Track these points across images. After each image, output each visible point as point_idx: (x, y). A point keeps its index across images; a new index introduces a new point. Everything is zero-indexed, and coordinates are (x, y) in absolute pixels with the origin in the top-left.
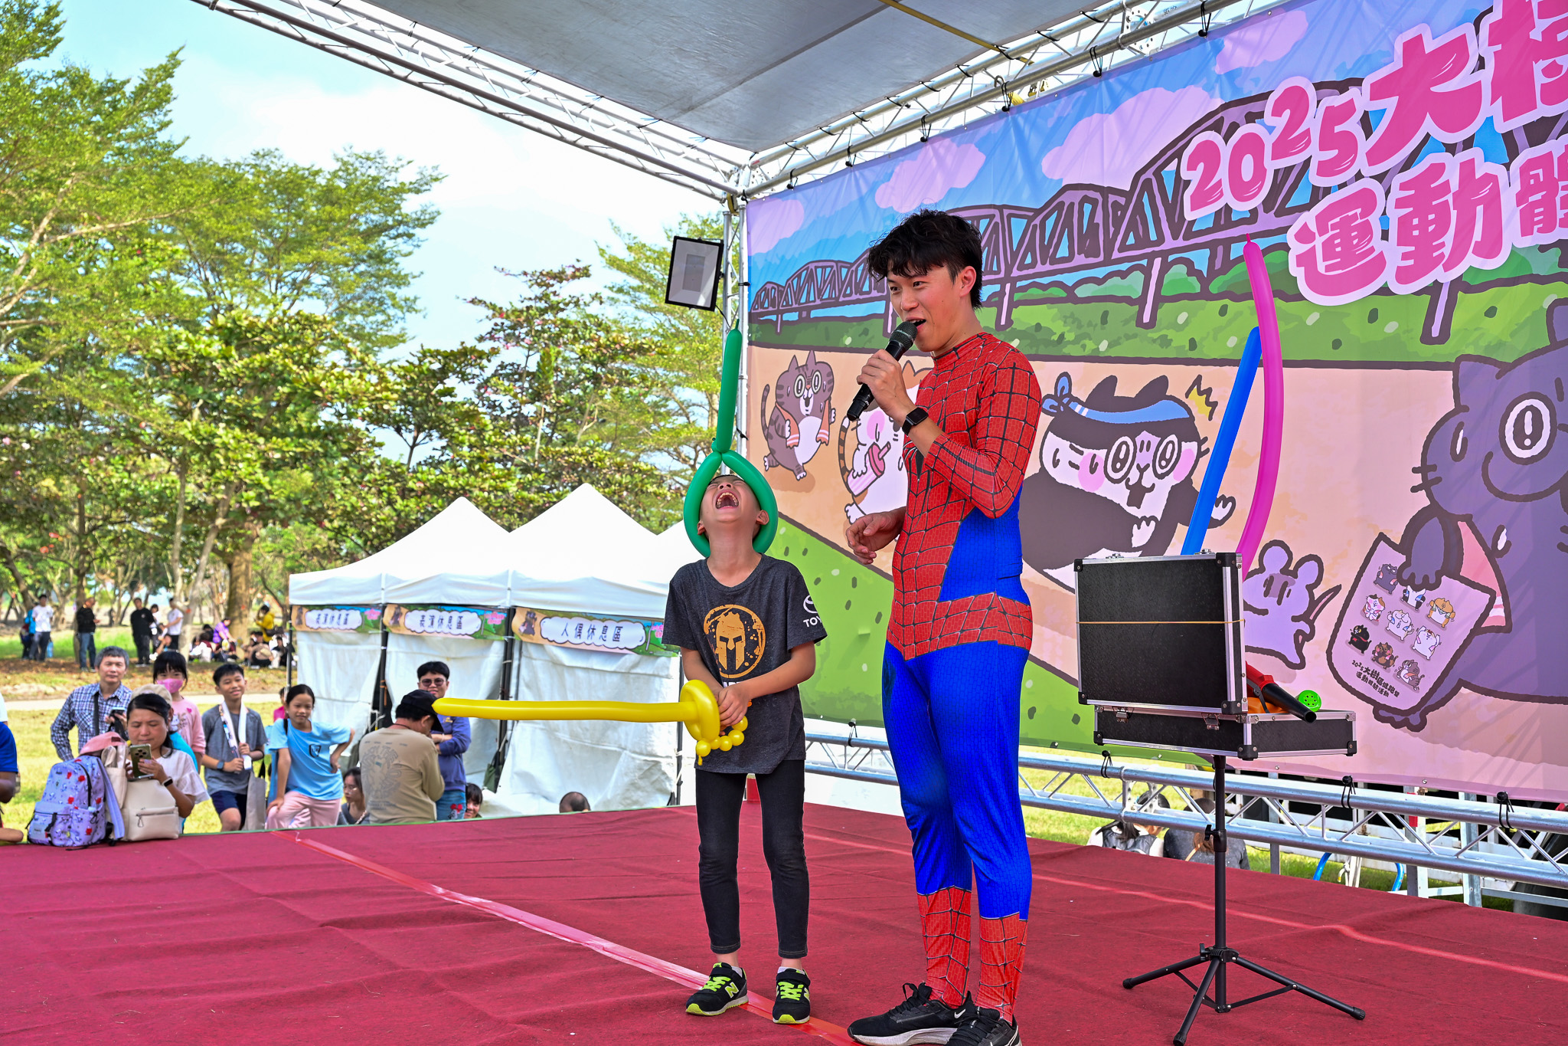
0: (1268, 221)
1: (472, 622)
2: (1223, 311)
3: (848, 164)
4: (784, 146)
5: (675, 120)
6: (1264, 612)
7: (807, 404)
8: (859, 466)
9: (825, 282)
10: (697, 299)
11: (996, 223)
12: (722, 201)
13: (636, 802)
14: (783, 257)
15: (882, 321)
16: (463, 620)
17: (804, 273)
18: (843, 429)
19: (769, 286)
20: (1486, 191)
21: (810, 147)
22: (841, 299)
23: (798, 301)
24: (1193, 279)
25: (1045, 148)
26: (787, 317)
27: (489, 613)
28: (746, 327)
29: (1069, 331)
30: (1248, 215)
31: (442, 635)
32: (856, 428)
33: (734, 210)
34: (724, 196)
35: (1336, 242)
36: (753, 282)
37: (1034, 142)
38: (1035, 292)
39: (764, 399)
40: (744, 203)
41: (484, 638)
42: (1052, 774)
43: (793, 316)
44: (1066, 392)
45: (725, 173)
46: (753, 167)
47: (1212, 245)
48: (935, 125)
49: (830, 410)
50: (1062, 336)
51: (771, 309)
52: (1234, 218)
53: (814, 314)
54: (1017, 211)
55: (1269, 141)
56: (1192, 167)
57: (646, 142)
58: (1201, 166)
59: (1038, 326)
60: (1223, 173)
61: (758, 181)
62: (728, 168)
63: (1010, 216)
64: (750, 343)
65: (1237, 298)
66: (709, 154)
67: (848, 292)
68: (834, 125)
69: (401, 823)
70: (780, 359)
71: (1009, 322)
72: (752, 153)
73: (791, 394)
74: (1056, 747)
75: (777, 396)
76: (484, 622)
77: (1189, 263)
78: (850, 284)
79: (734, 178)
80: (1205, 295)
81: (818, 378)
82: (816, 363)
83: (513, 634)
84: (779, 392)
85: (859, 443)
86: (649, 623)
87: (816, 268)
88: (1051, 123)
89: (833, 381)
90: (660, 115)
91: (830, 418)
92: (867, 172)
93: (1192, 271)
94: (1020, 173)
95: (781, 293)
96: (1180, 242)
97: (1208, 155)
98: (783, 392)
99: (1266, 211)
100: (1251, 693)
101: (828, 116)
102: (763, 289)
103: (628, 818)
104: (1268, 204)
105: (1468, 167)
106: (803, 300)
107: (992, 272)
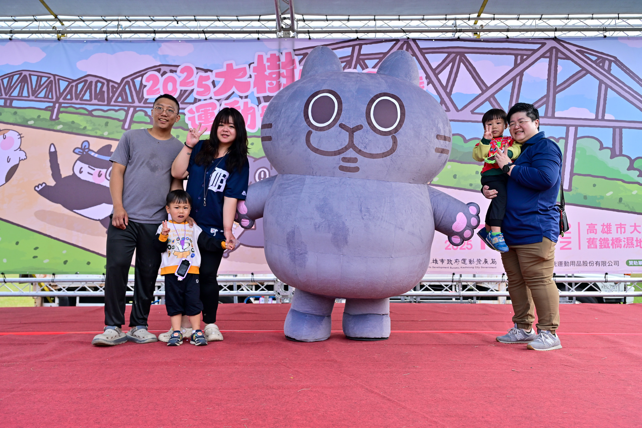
11: (51, 80)
20: (251, 111)
24: (147, 118)
25: (79, 59)
29: (89, 126)
35: (203, 116)
37: (73, 55)
38: (71, 110)
44: (87, 147)
48: (14, 35)
54: (63, 78)
55: (179, 81)
56: (148, 80)
58: (151, 82)
59: (73, 122)
60: (160, 86)
63: (59, 79)
71: (57, 118)
74: (78, 274)
77: (145, 112)
88: (82, 50)
96: (142, 104)
97: (154, 79)
105: (246, 104)
107: (48, 98)
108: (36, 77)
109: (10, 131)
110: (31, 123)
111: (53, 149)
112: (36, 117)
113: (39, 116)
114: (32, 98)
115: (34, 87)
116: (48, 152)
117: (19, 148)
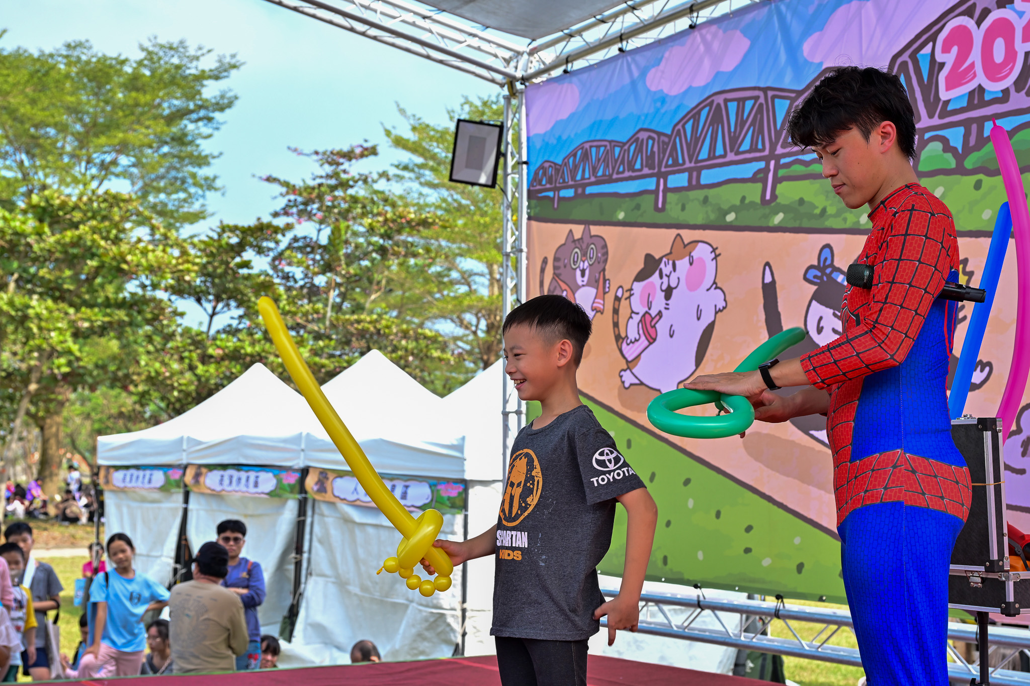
0: (1018, 100)
1: (268, 482)
2: (978, 185)
3: (621, 50)
4: (560, 34)
5: (458, 11)
6: (1022, 472)
7: (583, 275)
8: (632, 334)
9: (599, 160)
10: (479, 177)
11: (761, 105)
12: (502, 86)
13: (422, 653)
14: (560, 137)
15: (653, 197)
16: (260, 480)
17: (579, 153)
18: (617, 299)
19: (547, 165)
21: (585, 34)
22: (615, 176)
23: (573, 178)
24: (949, 156)
25: (806, 34)
26: (564, 193)
27: (284, 474)
28: (525, 203)
29: (831, 205)
30: (1000, 95)
31: (240, 494)
32: (629, 298)
33: (513, 93)
34: (504, 81)
36: (532, 160)
37: (796, 28)
38: (798, 169)
39: (543, 270)
40: (523, 87)
41: (279, 496)
42: (819, 626)
43: (569, 193)
44: (828, 262)
45: (505, 59)
46: (532, 53)
47: (966, 123)
48: (702, 13)
49: (605, 280)
50: (824, 211)
51: (548, 186)
52: (987, 97)
53: (589, 190)
54: (780, 92)
55: (1019, 25)
56: (946, 49)
57: (431, 31)
58: (955, 50)
59: (801, 201)
60: (975, 56)
61: (535, 66)
62: (507, 54)
63: (774, 97)
64: (529, 218)
65: (990, 173)
66: (489, 42)
67: (621, 169)
68: (607, 13)
69: (204, 673)
70: (558, 233)
71: (774, 196)
72: (529, 41)
73: (568, 266)
74: (823, 601)
75: (555, 268)
76: (279, 481)
77: (944, 140)
78: (622, 162)
79: (513, 64)
80: (961, 170)
81: (593, 251)
82: (591, 237)
83: (306, 492)
84: (557, 264)
85: (633, 312)
86: (435, 482)
87: (591, 147)
88: (811, 10)
89: (606, 254)
90: (444, 7)
91: (604, 287)
92: (638, 57)
93: (948, 147)
94: (783, 57)
95: (557, 171)
96: (936, 121)
97: (962, 38)
98: (560, 264)
99: (1018, 90)
100: (1012, 552)
101: (601, 5)
102: (541, 167)
103: (417, 669)
104: (1019, 84)
106: (579, 177)
107: (757, 150)
108: (735, 104)
109: (700, 245)
110: (730, 217)
111: (768, 279)
112: (738, 203)
113: (744, 198)
114: (731, 157)
115: (733, 129)
116: (760, 285)
117: (715, 283)
